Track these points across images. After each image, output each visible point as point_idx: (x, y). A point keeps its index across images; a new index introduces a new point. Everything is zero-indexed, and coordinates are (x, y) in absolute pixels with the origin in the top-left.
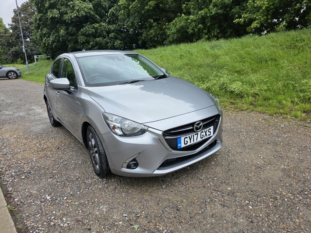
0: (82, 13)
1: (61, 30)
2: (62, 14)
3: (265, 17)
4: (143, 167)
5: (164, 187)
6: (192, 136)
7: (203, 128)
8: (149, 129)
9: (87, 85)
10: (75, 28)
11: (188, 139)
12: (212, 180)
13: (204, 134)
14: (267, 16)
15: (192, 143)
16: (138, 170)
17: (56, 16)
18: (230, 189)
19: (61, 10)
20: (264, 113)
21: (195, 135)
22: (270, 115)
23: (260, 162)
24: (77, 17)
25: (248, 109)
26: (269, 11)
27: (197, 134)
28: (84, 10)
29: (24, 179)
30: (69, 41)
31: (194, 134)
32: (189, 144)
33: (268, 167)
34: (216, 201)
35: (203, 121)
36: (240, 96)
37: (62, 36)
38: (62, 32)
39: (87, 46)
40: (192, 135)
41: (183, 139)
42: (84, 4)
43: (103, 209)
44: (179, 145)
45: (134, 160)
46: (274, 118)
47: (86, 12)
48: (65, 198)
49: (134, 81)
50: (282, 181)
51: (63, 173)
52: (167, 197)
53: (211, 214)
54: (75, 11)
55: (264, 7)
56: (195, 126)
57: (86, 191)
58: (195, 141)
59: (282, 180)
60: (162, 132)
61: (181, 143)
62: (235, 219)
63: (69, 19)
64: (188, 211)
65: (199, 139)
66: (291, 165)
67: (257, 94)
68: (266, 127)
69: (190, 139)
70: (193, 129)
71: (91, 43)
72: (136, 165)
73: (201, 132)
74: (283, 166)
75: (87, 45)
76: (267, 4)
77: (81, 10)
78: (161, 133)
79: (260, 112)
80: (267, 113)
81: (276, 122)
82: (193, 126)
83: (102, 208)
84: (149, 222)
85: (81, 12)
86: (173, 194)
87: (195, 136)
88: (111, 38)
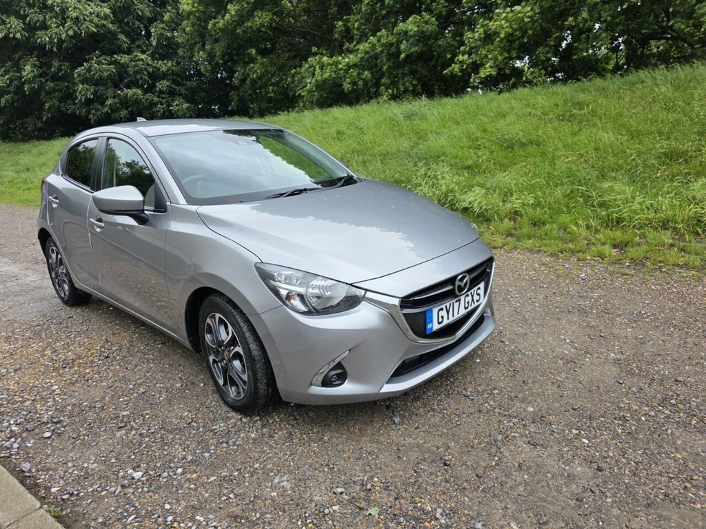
0: (87, 27)
1: (25, 66)
2: (31, 28)
3: (506, 55)
4: (358, 379)
5: (397, 420)
6: (450, 304)
8: (369, 295)
9: (191, 200)
10: (67, 64)
11: (444, 313)
12: (490, 394)
13: (469, 299)
14: (508, 52)
15: (452, 319)
17: (18, 36)
18: (531, 409)
19: (28, 19)
20: (540, 251)
21: (456, 301)
22: (552, 255)
23: (569, 351)
24: (76, 35)
25: (504, 245)
26: (511, 42)
27: (459, 300)
28: (91, 21)
29: (49, 438)
30: (48, 93)
31: (454, 301)
32: (446, 322)
33: (587, 360)
34: (514, 436)
35: (469, 271)
36: (484, 218)
37: (29, 81)
38: (28, 70)
39: (98, 110)
40: (451, 302)
41: (435, 311)
42: (89, 5)
43: (282, 484)
44: (429, 326)
45: (339, 366)
46: (561, 260)
47: (97, 26)
48: (180, 470)
49: (296, 191)
50: (621, 384)
51: (147, 414)
52: (411, 440)
53: (517, 465)
54: (69, 23)
55: (503, 32)
56: (457, 283)
57: (224, 449)
58: (456, 316)
59: (621, 382)
60: (398, 300)
61: (432, 322)
62: (567, 468)
63: (50, 43)
64: (468, 463)
65: (463, 312)
66: (626, 352)
67: (516, 213)
68: (552, 279)
69: (448, 312)
70: (453, 290)
71: (108, 102)
72: (342, 377)
73: (464, 295)
74: (613, 355)
75: (100, 107)
76: (507, 27)
77: (85, 20)
78: (396, 302)
79: (531, 251)
80: (545, 252)
81: (567, 268)
82: (454, 285)
83: (279, 483)
85: (84, 26)
86: (422, 433)
87: (456, 305)
88: (161, 92)
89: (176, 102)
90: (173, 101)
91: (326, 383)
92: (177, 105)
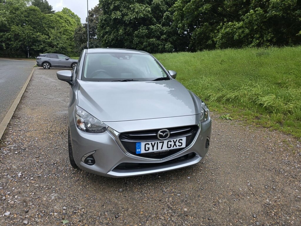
1: (120, 30)
2: (123, 15)
4: (98, 165)
5: (121, 190)
6: (155, 143)
7: (169, 137)
8: (109, 128)
10: (132, 29)
11: (150, 146)
12: (175, 195)
13: (173, 143)
15: (155, 150)
16: (94, 167)
17: (119, 17)
18: (186, 210)
19: (123, 12)
20: (290, 134)
21: (160, 142)
22: (295, 138)
24: (136, 18)
25: (271, 127)
27: (163, 142)
28: (143, 13)
29: (16, 154)
30: (125, 40)
31: (159, 142)
32: (151, 151)
33: (249, 197)
34: (160, 219)
37: (121, 35)
38: (121, 31)
39: (140, 46)
40: (156, 142)
41: (143, 144)
42: (143, 6)
43: (52, 197)
44: (138, 150)
45: (91, 156)
46: (298, 142)
47: (144, 15)
48: (32, 178)
49: (127, 80)
50: (254, 217)
51: (49, 156)
52: (116, 201)
54: (135, 13)
56: (159, 133)
57: (53, 177)
58: (160, 149)
59: (255, 216)
60: (119, 133)
61: (140, 148)
63: (128, 20)
64: (125, 221)
65: (165, 148)
66: (280, 202)
67: (289, 112)
68: (280, 151)
69: (153, 147)
70: (156, 136)
71: (144, 44)
72: (93, 162)
73: (167, 141)
74: (268, 200)
75: (141, 45)
77: (140, 12)
78: (117, 134)
79: (284, 133)
80: (292, 135)
81: (297, 147)
82: (157, 133)
83: (52, 196)
84: (80, 221)
85: (139, 14)
86: (124, 199)
87: (160, 145)
88: (162, 39)
89: (167, 44)
90: (166, 44)
91: (86, 162)
92: (167, 45)
